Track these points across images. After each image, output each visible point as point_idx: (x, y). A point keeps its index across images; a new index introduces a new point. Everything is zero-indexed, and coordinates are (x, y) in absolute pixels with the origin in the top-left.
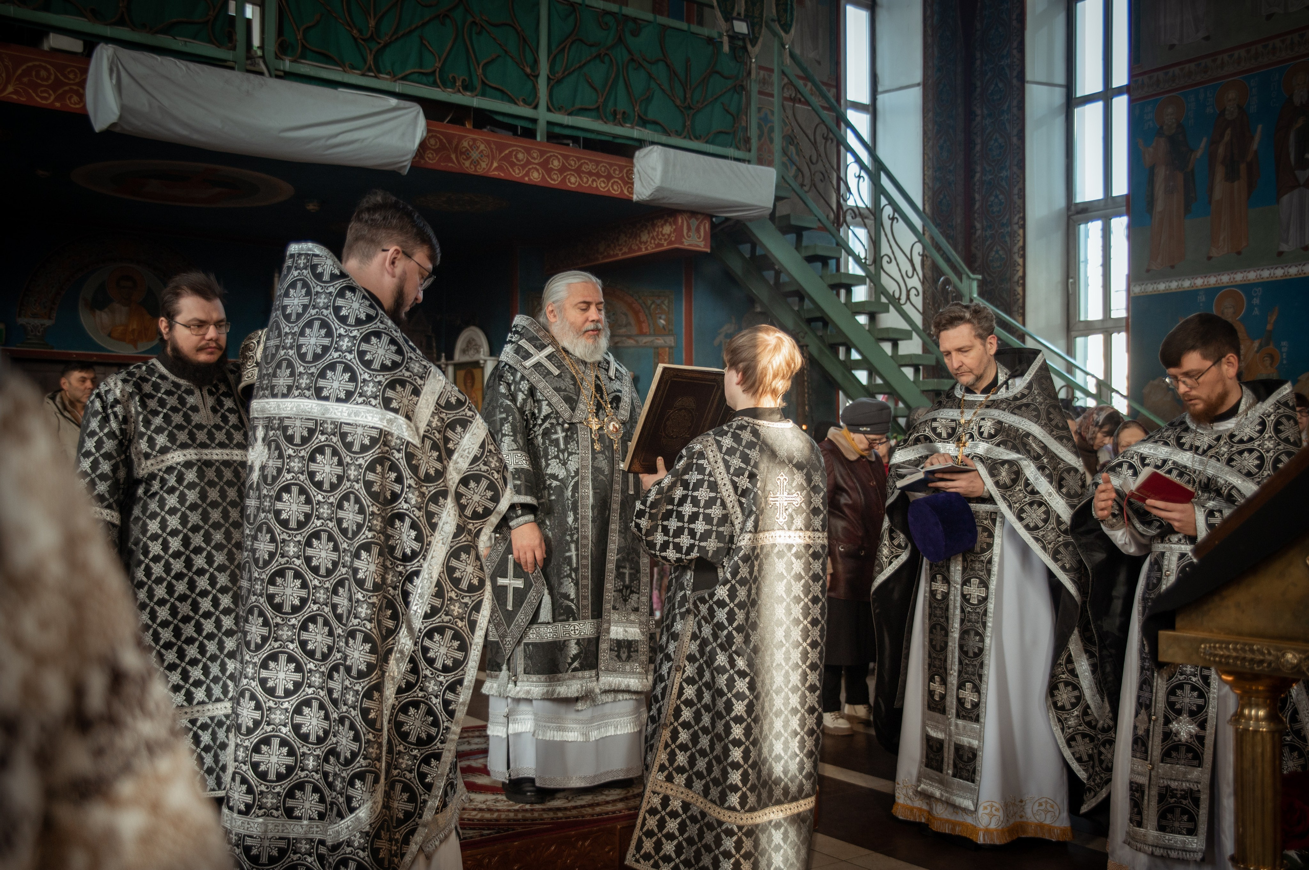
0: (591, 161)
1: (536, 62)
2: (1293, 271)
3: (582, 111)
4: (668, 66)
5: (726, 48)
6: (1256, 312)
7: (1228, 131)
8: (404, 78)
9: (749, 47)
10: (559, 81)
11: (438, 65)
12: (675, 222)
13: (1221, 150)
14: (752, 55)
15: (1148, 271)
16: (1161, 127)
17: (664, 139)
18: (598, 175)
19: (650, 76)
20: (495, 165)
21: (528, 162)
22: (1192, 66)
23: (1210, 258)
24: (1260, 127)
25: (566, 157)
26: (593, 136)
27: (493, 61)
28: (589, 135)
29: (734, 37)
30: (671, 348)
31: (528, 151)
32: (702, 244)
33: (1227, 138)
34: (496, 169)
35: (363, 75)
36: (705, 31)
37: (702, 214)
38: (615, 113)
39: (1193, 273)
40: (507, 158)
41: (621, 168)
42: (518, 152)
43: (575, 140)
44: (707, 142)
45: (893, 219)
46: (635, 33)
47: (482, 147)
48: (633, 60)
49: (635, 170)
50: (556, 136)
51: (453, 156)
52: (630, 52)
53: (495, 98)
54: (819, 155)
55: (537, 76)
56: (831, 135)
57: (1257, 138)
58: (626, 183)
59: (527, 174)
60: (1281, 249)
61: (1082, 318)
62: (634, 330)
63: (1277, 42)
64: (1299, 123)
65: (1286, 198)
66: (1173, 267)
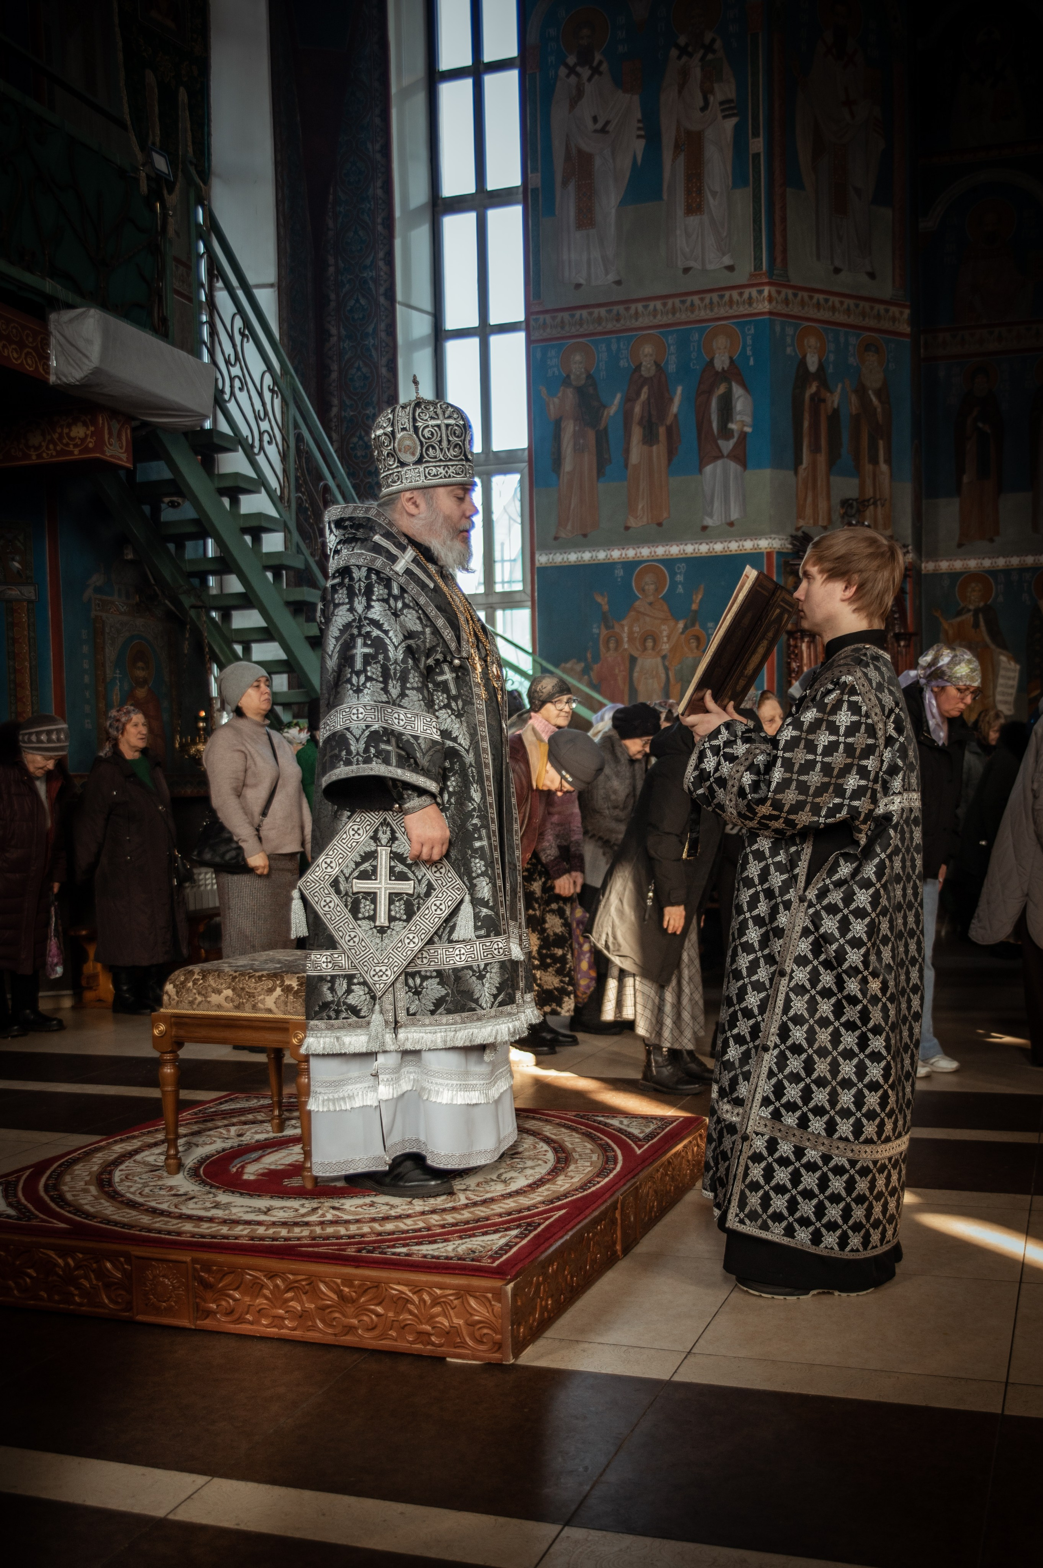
2: (718, 547)
4: (78, 196)
6: (680, 589)
7: (645, 390)
13: (637, 409)
14: (169, 205)
15: (555, 538)
16: (568, 376)
19: (60, 206)
22: (603, 311)
23: (627, 528)
24: (679, 390)
32: (123, 456)
33: (644, 395)
37: (124, 412)
39: (608, 543)
41: (35, 334)
48: (40, 178)
49: (52, 338)
52: (36, 165)
54: (237, 355)
57: (677, 401)
58: (40, 359)
60: (705, 523)
63: (696, 299)
64: (722, 389)
65: (708, 469)
66: (585, 536)
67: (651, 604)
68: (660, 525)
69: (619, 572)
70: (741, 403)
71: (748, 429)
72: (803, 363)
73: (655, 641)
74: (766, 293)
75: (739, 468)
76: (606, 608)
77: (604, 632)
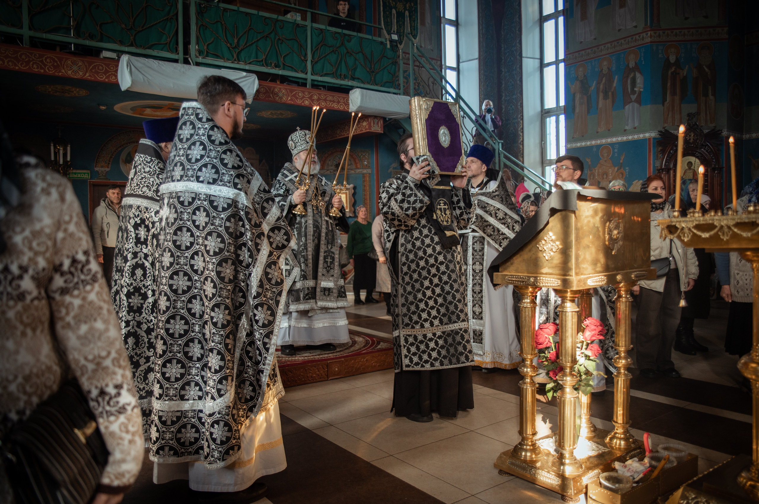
0: (331, 96)
1: (306, 54)
2: (630, 138)
3: (326, 75)
4: (363, 54)
5: (388, 46)
6: (616, 155)
7: (604, 79)
8: (250, 63)
9: (399, 45)
10: (316, 62)
11: (264, 57)
12: (368, 121)
13: (601, 86)
14: (400, 49)
15: (573, 138)
16: (578, 77)
17: (362, 85)
18: (334, 102)
19: (356, 59)
20: (289, 98)
21: (304, 97)
22: (589, 51)
23: (597, 132)
24: (616, 77)
25: (320, 94)
26: (331, 85)
27: (288, 54)
28: (330, 85)
29: (392, 41)
30: (369, 174)
31: (303, 92)
32: (380, 130)
33: (604, 81)
34: (290, 100)
35: (232, 63)
36: (380, 39)
37: (380, 117)
38: (341, 75)
39: (591, 139)
40: (294, 95)
41: (344, 98)
42: (299, 93)
43: (324, 87)
44: (381, 86)
45: (463, 117)
46: (349, 41)
47: (284, 91)
48: (348, 52)
49: (350, 99)
50: (315, 86)
51: (271, 96)
52: (347, 49)
53: (289, 70)
54: (430, 90)
55: (307, 61)
56: (435, 82)
57: (615, 81)
58: (346, 105)
59: (303, 102)
60: (625, 128)
61: (548, 158)
62: (354, 167)
63: (623, 41)
64: (632, 75)
65: (627, 107)
66: (583, 136)
67: (605, 161)
68: (609, 130)
69: (595, 149)
70: (639, 79)
71: (642, 90)
72: (668, 59)
73: (607, 175)
74: (649, 34)
75: (638, 105)
76: (590, 163)
77: (589, 172)
